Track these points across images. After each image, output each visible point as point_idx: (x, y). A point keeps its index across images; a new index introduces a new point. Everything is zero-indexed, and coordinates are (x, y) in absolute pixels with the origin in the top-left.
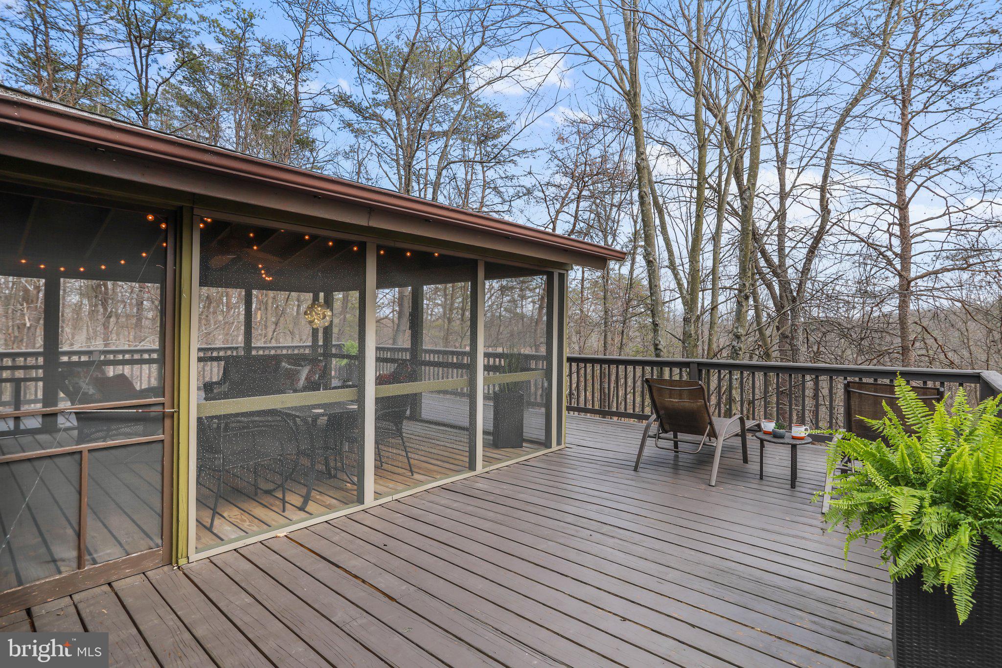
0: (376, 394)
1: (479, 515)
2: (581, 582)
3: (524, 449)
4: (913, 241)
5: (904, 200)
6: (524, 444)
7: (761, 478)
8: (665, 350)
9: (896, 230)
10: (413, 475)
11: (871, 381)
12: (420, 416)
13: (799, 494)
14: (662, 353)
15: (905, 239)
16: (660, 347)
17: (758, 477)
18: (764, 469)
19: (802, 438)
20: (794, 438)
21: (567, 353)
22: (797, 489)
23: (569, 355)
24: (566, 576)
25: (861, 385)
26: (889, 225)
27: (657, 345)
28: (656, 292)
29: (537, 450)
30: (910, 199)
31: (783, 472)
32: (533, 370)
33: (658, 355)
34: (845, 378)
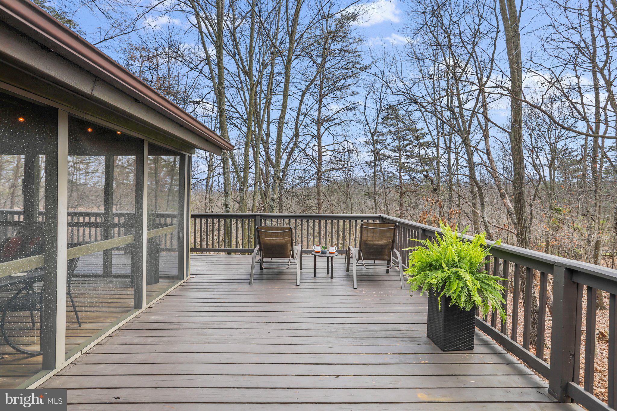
0: (68, 257)
1: (179, 342)
2: (293, 364)
3: (160, 284)
4: (323, 154)
5: (320, 135)
6: (160, 280)
7: (315, 277)
8: (231, 208)
9: (316, 148)
10: (80, 326)
11: (372, 222)
12: (111, 273)
13: (335, 281)
14: (230, 210)
15: (320, 153)
16: (229, 206)
17: (313, 276)
18: (317, 271)
19: (334, 253)
20: (330, 253)
21: (191, 213)
22: (333, 279)
23: (192, 213)
24: (282, 364)
25: (368, 223)
26: (313, 145)
27: (227, 205)
28: (227, 172)
29: (174, 283)
30: (322, 135)
31: (323, 271)
32: (169, 225)
33: (227, 211)
34: (362, 221)
